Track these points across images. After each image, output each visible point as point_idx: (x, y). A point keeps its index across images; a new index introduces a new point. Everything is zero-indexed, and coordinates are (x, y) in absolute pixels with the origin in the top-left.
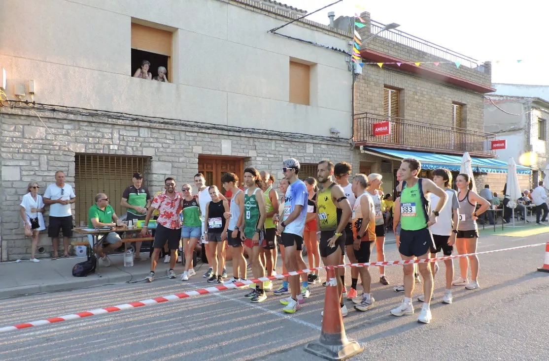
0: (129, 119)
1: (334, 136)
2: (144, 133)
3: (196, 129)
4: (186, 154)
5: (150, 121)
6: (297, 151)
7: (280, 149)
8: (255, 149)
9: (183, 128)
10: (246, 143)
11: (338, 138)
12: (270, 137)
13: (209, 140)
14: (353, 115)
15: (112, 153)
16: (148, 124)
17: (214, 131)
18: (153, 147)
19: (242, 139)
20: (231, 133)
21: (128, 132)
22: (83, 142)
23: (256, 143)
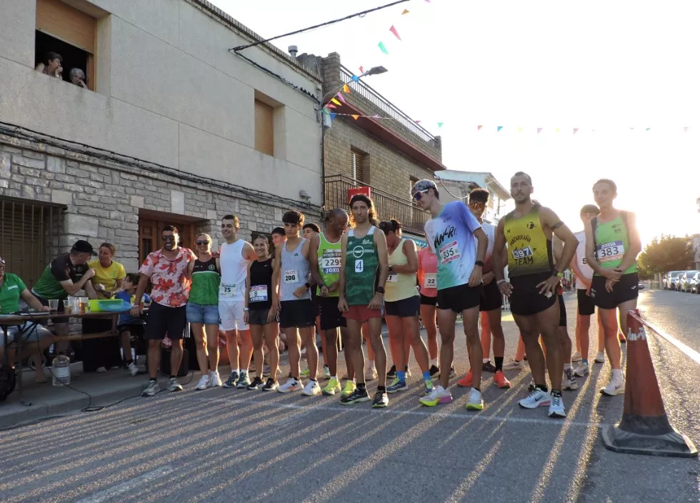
0: (30, 139)
1: (304, 200)
2: (55, 165)
3: (135, 170)
4: (120, 207)
5: (64, 147)
6: (264, 216)
7: (243, 212)
8: (215, 209)
9: (118, 166)
10: (204, 199)
11: (309, 204)
12: (234, 194)
13: (155, 189)
14: (323, 177)
16: (63, 152)
17: (162, 177)
18: (69, 191)
19: (199, 192)
20: (184, 182)
21: (26, 160)
23: (217, 201)
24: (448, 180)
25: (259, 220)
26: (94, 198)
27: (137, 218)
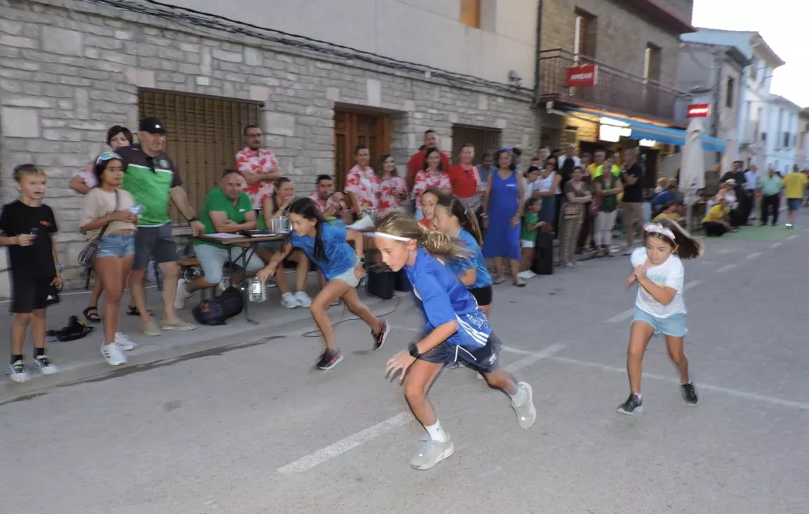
0: (229, 29)
1: (514, 83)
2: (252, 57)
3: (332, 57)
4: (318, 102)
5: (260, 36)
6: (465, 104)
7: (444, 100)
8: (413, 99)
9: (313, 54)
10: (401, 87)
11: (519, 88)
13: (351, 78)
14: (538, 52)
15: (200, 91)
16: (257, 41)
17: (359, 63)
18: (265, 85)
19: (397, 79)
20: (381, 69)
21: (225, 53)
22: (151, 69)
23: (415, 89)
24: (697, 43)
25: (462, 110)
26: (290, 93)
27: (332, 113)
